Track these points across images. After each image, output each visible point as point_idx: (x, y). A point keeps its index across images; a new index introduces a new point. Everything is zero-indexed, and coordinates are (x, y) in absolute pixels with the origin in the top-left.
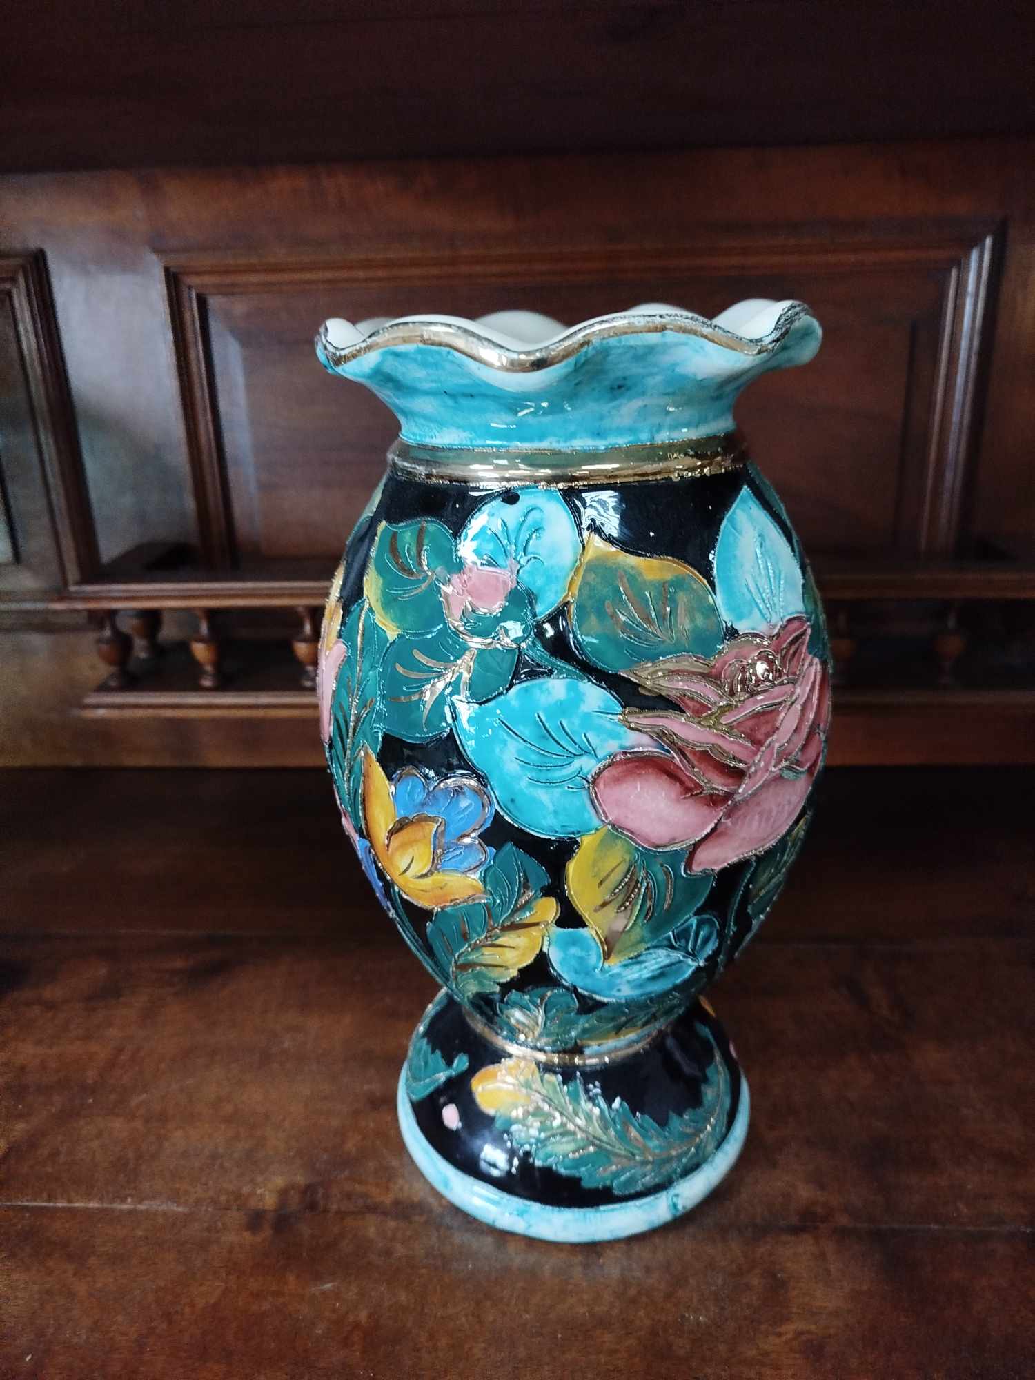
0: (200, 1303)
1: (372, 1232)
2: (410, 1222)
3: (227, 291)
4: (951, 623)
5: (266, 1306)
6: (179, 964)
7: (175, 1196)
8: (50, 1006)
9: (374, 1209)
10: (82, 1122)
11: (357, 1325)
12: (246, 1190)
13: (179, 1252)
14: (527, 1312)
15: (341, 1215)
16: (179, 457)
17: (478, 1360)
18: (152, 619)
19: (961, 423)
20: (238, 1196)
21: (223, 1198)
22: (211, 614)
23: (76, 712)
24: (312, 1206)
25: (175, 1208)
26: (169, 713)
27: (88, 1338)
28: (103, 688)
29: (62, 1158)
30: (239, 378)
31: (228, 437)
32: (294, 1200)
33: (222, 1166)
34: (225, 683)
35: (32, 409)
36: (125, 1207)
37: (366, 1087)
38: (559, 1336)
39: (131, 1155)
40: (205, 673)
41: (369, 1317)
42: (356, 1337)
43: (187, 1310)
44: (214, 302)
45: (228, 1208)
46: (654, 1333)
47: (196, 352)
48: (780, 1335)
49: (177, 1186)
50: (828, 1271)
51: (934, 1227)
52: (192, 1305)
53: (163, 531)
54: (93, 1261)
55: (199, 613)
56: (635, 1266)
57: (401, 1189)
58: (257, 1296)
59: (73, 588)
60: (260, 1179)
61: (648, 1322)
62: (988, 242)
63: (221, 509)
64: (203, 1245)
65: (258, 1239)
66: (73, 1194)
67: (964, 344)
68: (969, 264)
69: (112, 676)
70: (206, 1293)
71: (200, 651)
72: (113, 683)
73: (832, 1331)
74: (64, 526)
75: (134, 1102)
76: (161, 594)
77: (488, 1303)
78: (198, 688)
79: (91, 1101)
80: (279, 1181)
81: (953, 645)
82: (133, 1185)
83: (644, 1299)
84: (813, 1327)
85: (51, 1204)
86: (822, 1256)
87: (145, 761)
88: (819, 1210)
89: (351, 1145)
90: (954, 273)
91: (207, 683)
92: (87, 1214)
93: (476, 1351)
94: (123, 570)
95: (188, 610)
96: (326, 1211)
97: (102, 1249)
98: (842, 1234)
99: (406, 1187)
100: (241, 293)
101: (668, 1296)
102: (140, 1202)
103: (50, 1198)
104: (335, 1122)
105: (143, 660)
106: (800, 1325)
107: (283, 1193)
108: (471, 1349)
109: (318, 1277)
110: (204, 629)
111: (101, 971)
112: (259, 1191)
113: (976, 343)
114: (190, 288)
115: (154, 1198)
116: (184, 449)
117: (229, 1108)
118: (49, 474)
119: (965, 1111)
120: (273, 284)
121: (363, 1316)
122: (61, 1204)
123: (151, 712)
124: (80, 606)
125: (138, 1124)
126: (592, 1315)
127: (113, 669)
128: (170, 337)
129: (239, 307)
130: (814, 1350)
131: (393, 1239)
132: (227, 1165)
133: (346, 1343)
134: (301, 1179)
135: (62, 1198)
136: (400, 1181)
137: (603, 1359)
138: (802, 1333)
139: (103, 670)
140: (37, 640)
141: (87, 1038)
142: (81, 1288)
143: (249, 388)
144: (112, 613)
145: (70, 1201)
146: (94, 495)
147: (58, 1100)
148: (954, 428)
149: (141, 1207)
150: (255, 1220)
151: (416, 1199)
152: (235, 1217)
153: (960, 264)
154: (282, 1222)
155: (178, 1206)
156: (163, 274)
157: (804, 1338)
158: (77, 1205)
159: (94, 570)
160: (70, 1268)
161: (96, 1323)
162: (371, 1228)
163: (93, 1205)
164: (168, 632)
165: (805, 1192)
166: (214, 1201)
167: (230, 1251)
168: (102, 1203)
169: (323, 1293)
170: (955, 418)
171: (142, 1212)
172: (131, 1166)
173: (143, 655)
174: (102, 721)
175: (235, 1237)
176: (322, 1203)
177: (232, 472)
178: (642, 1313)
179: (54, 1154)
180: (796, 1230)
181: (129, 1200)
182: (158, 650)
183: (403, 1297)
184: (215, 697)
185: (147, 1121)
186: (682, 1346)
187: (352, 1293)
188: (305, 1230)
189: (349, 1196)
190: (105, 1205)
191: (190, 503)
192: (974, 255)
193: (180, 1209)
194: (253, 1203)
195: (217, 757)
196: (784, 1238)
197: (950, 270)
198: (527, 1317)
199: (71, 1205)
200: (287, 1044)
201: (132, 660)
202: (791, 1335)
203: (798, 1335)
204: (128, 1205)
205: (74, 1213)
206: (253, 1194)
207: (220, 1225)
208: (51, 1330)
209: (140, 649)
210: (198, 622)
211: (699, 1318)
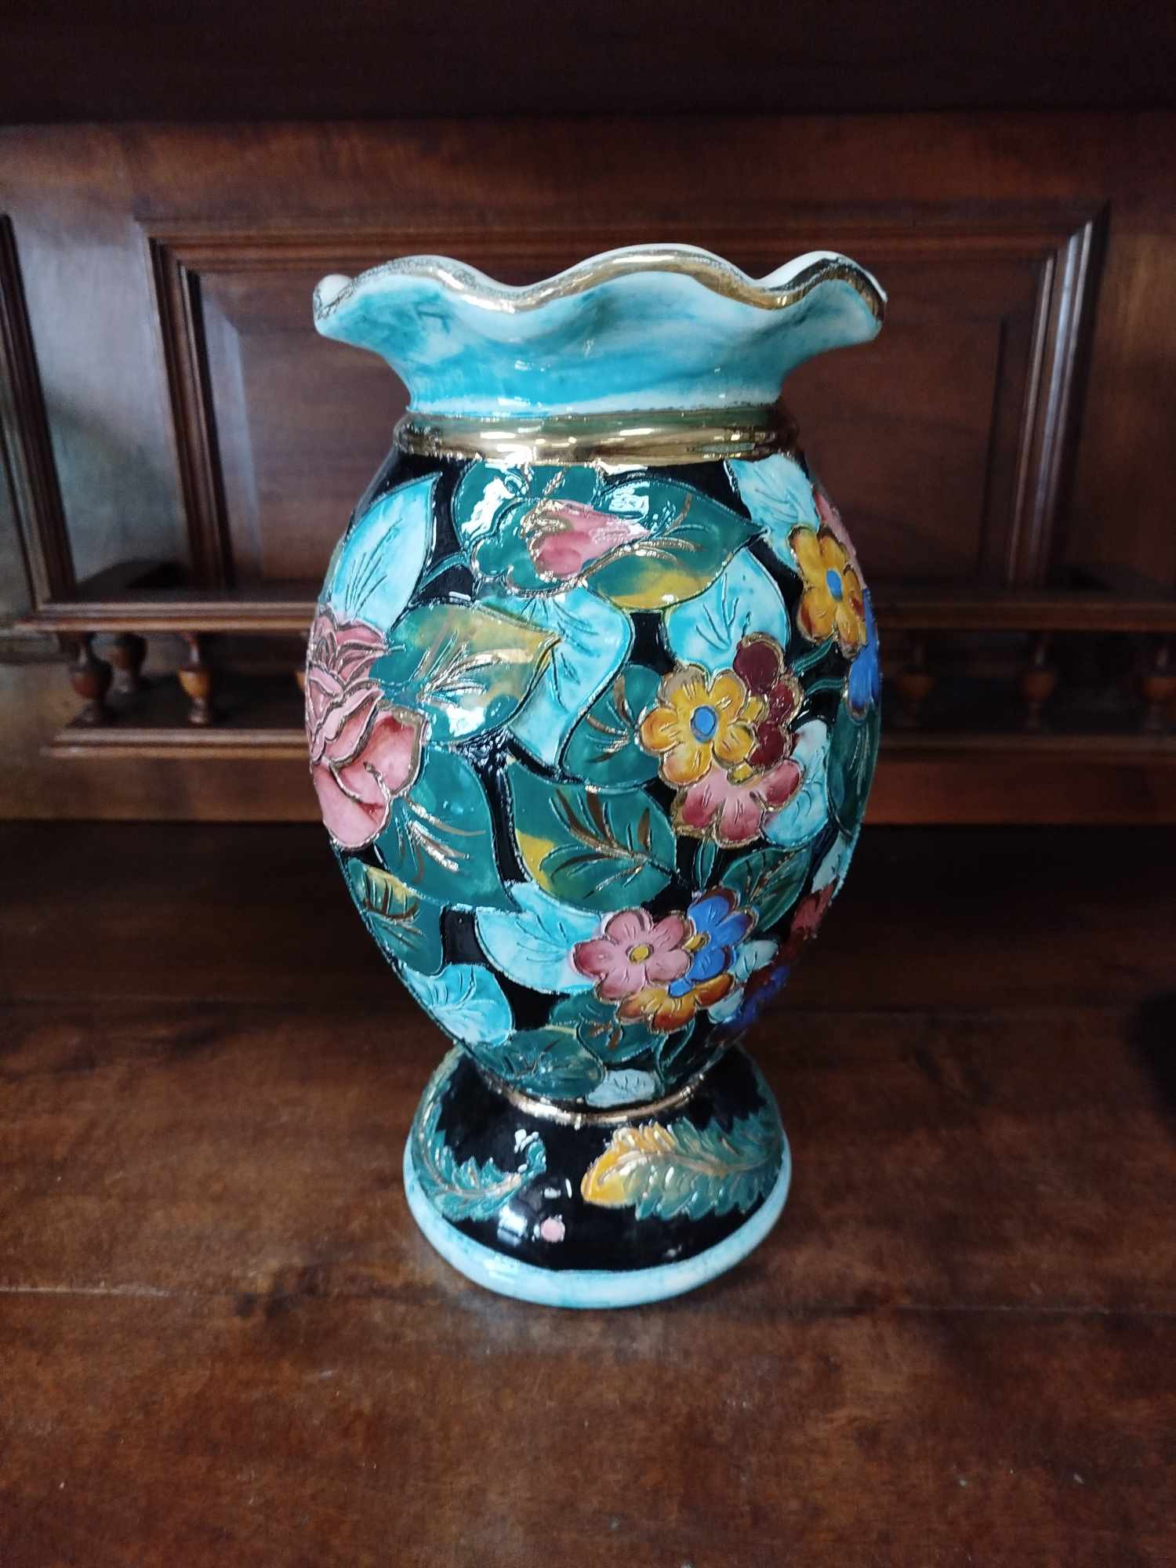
0: (182, 1392)
1: (378, 1317)
2: (422, 1307)
3: (223, 268)
4: (1040, 659)
5: (257, 1394)
6: (162, 1032)
7: (155, 1280)
8: (14, 1078)
9: (381, 1292)
10: (49, 1201)
11: (359, 1414)
12: (236, 1273)
13: (159, 1339)
14: (550, 1398)
15: (344, 1298)
16: (167, 461)
17: (495, 1449)
18: (134, 646)
20: (227, 1279)
21: (210, 1282)
22: (205, 640)
23: (44, 751)
24: (311, 1290)
25: (153, 1292)
26: (153, 753)
27: (53, 1430)
28: (78, 724)
29: (25, 1241)
30: (236, 370)
31: (223, 439)
32: (291, 1284)
33: (208, 1248)
34: (218, 719)
36: (96, 1291)
37: (374, 1165)
38: (586, 1424)
39: (105, 1236)
40: (196, 707)
41: (374, 1405)
42: (359, 1427)
43: (167, 1400)
44: (207, 282)
45: (212, 1292)
46: (691, 1419)
47: (187, 338)
48: (831, 1421)
49: (158, 1268)
50: (887, 1356)
51: (1004, 1308)
52: (174, 1395)
53: (150, 550)
54: (60, 1349)
55: (189, 639)
56: (671, 1349)
57: (413, 1271)
58: (247, 1384)
59: (41, 607)
60: (252, 1261)
61: (685, 1409)
62: (1088, 228)
64: (185, 1333)
65: (249, 1323)
66: (37, 1278)
67: (1059, 345)
68: (1066, 255)
69: (88, 709)
70: (188, 1382)
71: (190, 681)
72: (89, 719)
73: (888, 1417)
75: (109, 1180)
76: (143, 615)
77: (508, 1391)
78: (188, 724)
79: (59, 1179)
80: (274, 1264)
81: (1041, 684)
82: (107, 1269)
83: (682, 1385)
84: (868, 1414)
85: (13, 1289)
86: (879, 1339)
87: (126, 814)
88: (878, 1291)
89: (356, 1226)
90: (1049, 265)
91: (197, 719)
92: (52, 1298)
93: (492, 1439)
94: (102, 588)
95: (176, 635)
96: (326, 1294)
97: (71, 1336)
98: (901, 1316)
99: (418, 1270)
100: (239, 271)
101: (709, 1381)
102: (115, 1285)
103: (12, 1282)
104: (338, 1202)
105: (126, 694)
106: (856, 1412)
107: (279, 1276)
108: (487, 1438)
109: (315, 1364)
110: (195, 655)
111: (74, 1040)
112: (251, 1274)
113: (1073, 344)
114: (179, 264)
115: (130, 1281)
116: (173, 452)
117: (217, 1187)
119: (1041, 1188)
120: (275, 261)
121: (366, 1404)
122: (24, 1289)
123: (131, 751)
124: (50, 627)
125: (113, 1203)
126: (623, 1402)
127: (88, 702)
128: (157, 319)
129: (237, 288)
130: (869, 1437)
131: (403, 1323)
132: (215, 1246)
133: (346, 1433)
134: (298, 1261)
135: (26, 1283)
136: (411, 1264)
137: (635, 1447)
138: (855, 1419)
139: (79, 704)
141: (56, 1110)
142: (45, 1377)
143: (249, 381)
144: (91, 636)
145: (34, 1285)
146: (68, 504)
147: (21, 1179)
148: (1047, 442)
149: (116, 1291)
150: (246, 1305)
151: (429, 1283)
152: (221, 1301)
153: (1056, 253)
154: (276, 1306)
155: (158, 1290)
156: (148, 246)
157: (856, 1424)
158: (41, 1289)
159: (65, 587)
160: (35, 1356)
161: (62, 1413)
162: (377, 1313)
163: (61, 1289)
164: (154, 664)
165: (863, 1273)
166: (200, 1286)
167: (217, 1337)
168: (71, 1287)
169: (321, 1381)
170: (1048, 429)
171: (116, 1297)
172: (106, 1247)
173: (125, 689)
174: (77, 760)
175: (223, 1322)
176: (321, 1287)
177: (227, 478)
178: (679, 1399)
179: (18, 1236)
180: (854, 1312)
181: (103, 1284)
182: (142, 684)
183: (412, 1385)
184: (205, 734)
185: (125, 1200)
186: (722, 1433)
187: (355, 1381)
188: (302, 1315)
189: (352, 1279)
190: (77, 1290)
191: (179, 514)
192: (1072, 244)
193: (161, 1294)
194: (244, 1286)
195: (209, 809)
196: (841, 1321)
197: (1045, 261)
198: (550, 1404)
199: (34, 1290)
200: (285, 1118)
201: (110, 693)
202: (843, 1421)
203: (852, 1420)
204: (100, 1290)
205: (37, 1298)
206: (244, 1277)
207: (206, 1310)
208: (11, 1422)
209: (121, 680)
210: (186, 647)
211: (742, 1404)
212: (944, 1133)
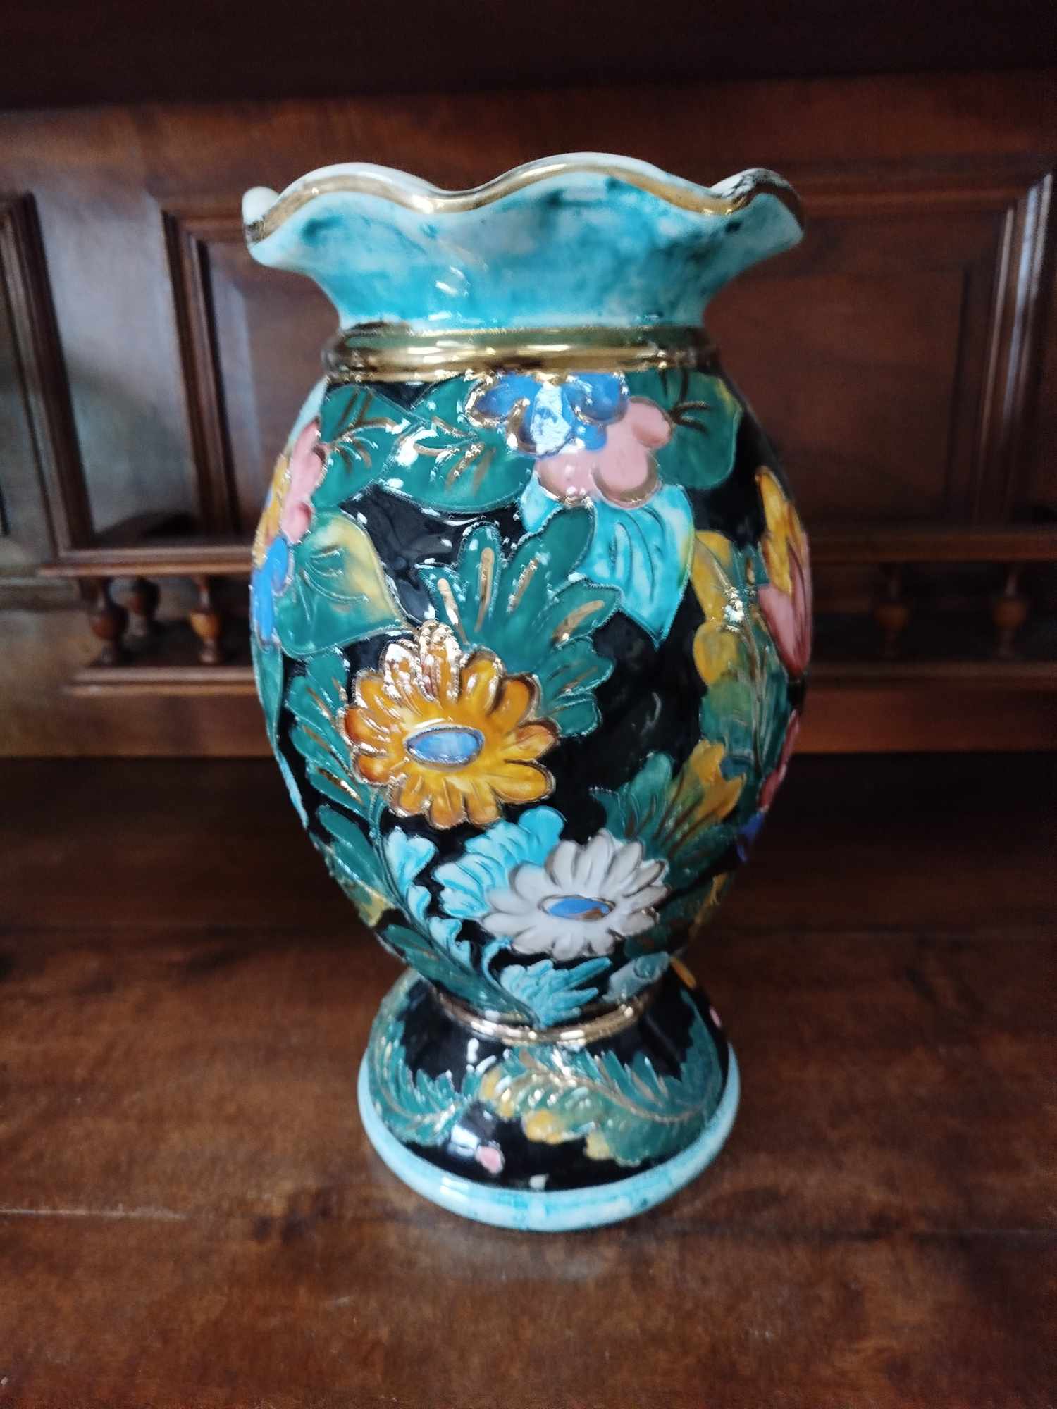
0: (200, 1319)
1: (392, 1240)
3: (231, 238)
4: (1011, 589)
5: (274, 1322)
6: (176, 956)
7: (171, 1204)
8: (37, 1000)
9: (394, 1216)
10: (69, 1123)
11: (377, 1343)
12: (251, 1195)
13: (176, 1263)
14: (569, 1327)
15: (358, 1222)
16: (178, 420)
18: (147, 591)
19: (1018, 375)
20: (242, 1204)
21: (225, 1205)
22: (214, 582)
23: (67, 690)
24: (325, 1213)
25: (170, 1215)
26: (166, 690)
27: (72, 1359)
28: (97, 664)
29: (46, 1161)
30: (242, 333)
31: (231, 398)
32: (305, 1208)
33: (224, 1170)
34: (227, 657)
35: (20, 368)
36: (116, 1214)
38: (607, 1354)
39: (123, 1158)
40: (206, 647)
41: (392, 1333)
42: (378, 1357)
43: (185, 1328)
44: (215, 251)
45: (230, 1215)
46: (714, 1350)
47: (197, 304)
48: (858, 1352)
49: (175, 1190)
50: (908, 1282)
51: (1024, 1232)
52: (192, 1322)
53: (162, 502)
54: (79, 1273)
55: (198, 581)
56: (689, 1277)
58: (265, 1311)
59: (63, 554)
60: (266, 1184)
61: (707, 1339)
62: (1048, 180)
63: (222, 471)
64: (203, 1257)
65: (265, 1248)
66: (57, 1199)
67: (1021, 292)
68: (1025, 204)
69: (106, 651)
70: (205, 1308)
71: (201, 623)
72: (107, 660)
73: (917, 1348)
74: (55, 494)
75: (126, 1102)
76: (158, 560)
77: (526, 1319)
78: (197, 663)
79: (79, 1100)
80: (288, 1186)
81: (1012, 611)
82: (125, 1191)
83: (702, 1313)
84: (894, 1343)
85: (33, 1212)
86: (900, 1265)
87: (142, 750)
88: (893, 1214)
90: (1010, 215)
91: (208, 658)
92: (71, 1222)
95: (186, 579)
96: (341, 1218)
97: (91, 1260)
98: (921, 1242)
101: (730, 1309)
102: (133, 1209)
103: (33, 1204)
105: (140, 637)
106: (884, 1342)
107: (293, 1199)
109: (332, 1289)
110: (205, 598)
111: (93, 964)
112: (266, 1197)
113: (1034, 290)
114: (189, 234)
115: (147, 1204)
116: (183, 412)
117: (231, 1108)
118: (39, 436)
121: (384, 1333)
122: (44, 1211)
123: (147, 690)
124: (70, 572)
125: (132, 1125)
126: (643, 1331)
127: (106, 644)
128: (169, 287)
130: (898, 1369)
131: (416, 1248)
132: (230, 1168)
133: (365, 1363)
134: (312, 1183)
135: (46, 1205)
137: (658, 1380)
138: (883, 1350)
139: (97, 646)
140: (25, 618)
141: (76, 1033)
142: (66, 1303)
143: (254, 345)
144: (106, 582)
145: (54, 1208)
146: (86, 462)
147: (43, 1101)
149: (135, 1214)
150: (262, 1228)
152: (238, 1224)
153: (1017, 205)
154: (292, 1230)
155: (175, 1213)
156: (161, 218)
157: (884, 1355)
158: (63, 1212)
159: (84, 535)
160: (55, 1281)
161: (81, 1342)
162: (391, 1236)
163: (81, 1212)
164: (166, 610)
165: (876, 1196)
166: (217, 1208)
167: (234, 1262)
168: (90, 1210)
169: (339, 1308)
170: (1010, 373)
171: (135, 1220)
172: (124, 1169)
173: (139, 633)
174: (96, 700)
175: (239, 1246)
176: (335, 1210)
177: (234, 436)
178: (700, 1329)
179: (38, 1157)
180: (871, 1237)
181: (121, 1206)
182: (156, 628)
183: (428, 1312)
184: (215, 672)
185: (142, 1121)
186: (746, 1365)
187: (371, 1307)
188: (318, 1239)
189: (365, 1202)
190: (95, 1212)
191: (190, 469)
192: (1033, 194)
193: (177, 1217)
194: (259, 1210)
196: (858, 1245)
197: (1005, 213)
198: (569, 1333)
199: (54, 1212)
200: (295, 1040)
201: (126, 637)
202: (870, 1352)
203: (879, 1351)
204: (119, 1213)
205: (56, 1221)
206: (259, 1199)
207: (222, 1234)
208: (30, 1350)
209: (136, 626)
210: (196, 589)
211: (764, 1335)
212: (942, 1050)
